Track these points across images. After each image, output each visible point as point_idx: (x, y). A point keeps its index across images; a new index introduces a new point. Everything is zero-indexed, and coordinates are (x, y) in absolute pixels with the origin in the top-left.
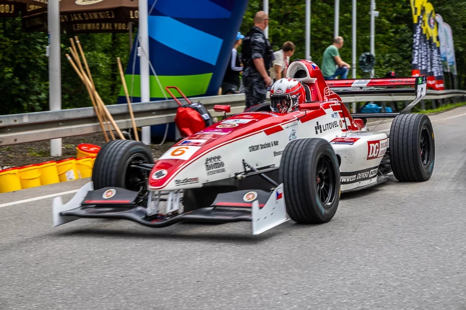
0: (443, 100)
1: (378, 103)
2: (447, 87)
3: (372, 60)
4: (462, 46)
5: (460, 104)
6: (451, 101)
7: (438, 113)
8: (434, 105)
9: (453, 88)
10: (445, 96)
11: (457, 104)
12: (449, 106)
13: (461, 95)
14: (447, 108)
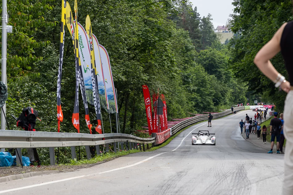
0: (101, 146)
1: (12, 151)
2: (106, 130)
3: (3, 92)
4: (124, 73)
5: (124, 152)
6: (112, 148)
7: (94, 164)
8: (88, 153)
9: (115, 131)
10: (102, 142)
11: (120, 153)
12: (109, 155)
13: (125, 140)
14: (106, 158)
